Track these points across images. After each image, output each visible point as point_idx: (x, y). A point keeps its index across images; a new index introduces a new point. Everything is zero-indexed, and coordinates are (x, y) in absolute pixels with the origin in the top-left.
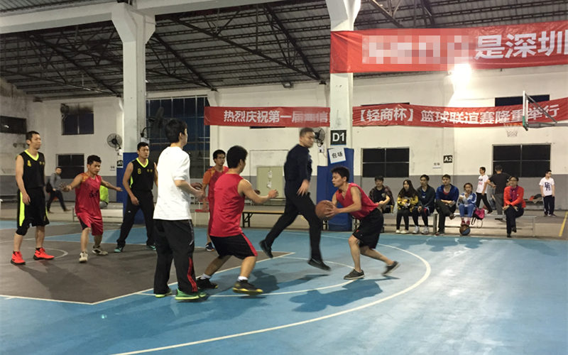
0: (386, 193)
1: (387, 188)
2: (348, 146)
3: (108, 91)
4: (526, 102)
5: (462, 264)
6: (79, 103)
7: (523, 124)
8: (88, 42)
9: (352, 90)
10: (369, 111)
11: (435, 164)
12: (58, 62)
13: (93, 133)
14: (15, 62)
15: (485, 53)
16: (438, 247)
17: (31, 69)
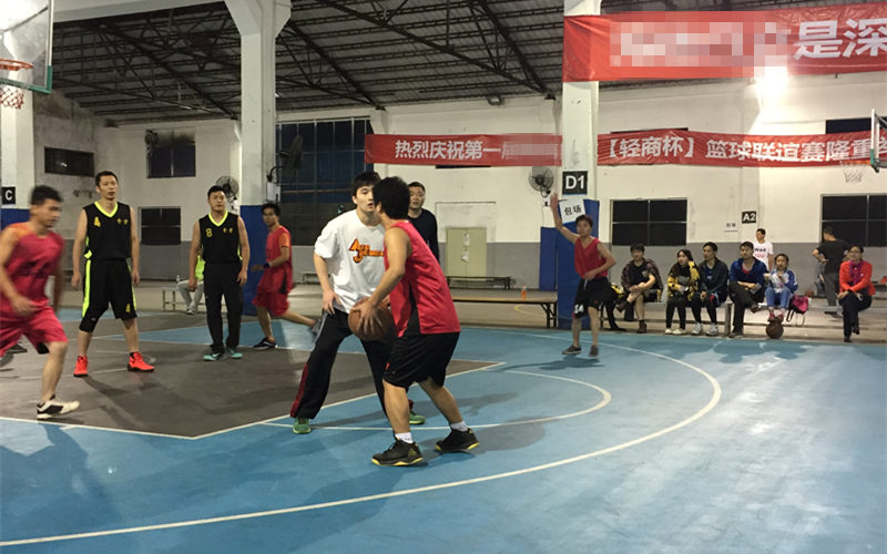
0: (649, 271)
1: (650, 262)
2: (590, 196)
3: (219, 110)
4: (875, 128)
5: (771, 384)
6: (173, 129)
7: (872, 162)
8: (188, 35)
9: (597, 109)
10: (624, 142)
11: (728, 225)
12: (142, 66)
13: (194, 175)
14: (77, 66)
15: (811, 49)
16: (733, 355)
17: (101, 76)
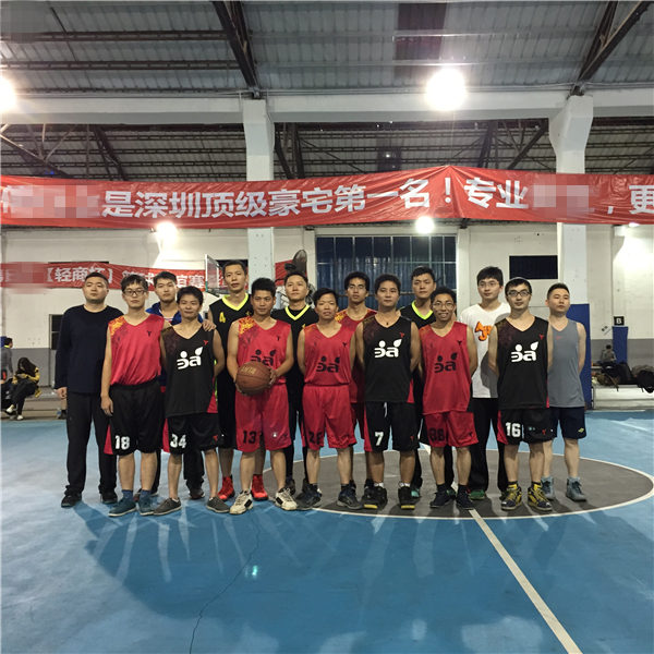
10: (58, 270)
15: (113, 210)
